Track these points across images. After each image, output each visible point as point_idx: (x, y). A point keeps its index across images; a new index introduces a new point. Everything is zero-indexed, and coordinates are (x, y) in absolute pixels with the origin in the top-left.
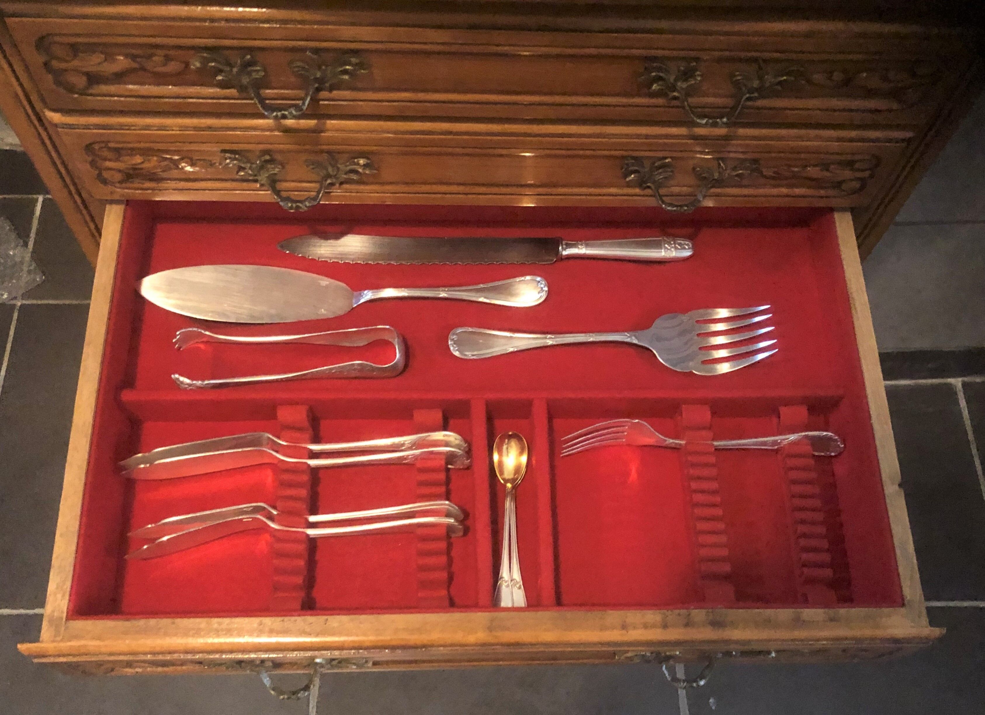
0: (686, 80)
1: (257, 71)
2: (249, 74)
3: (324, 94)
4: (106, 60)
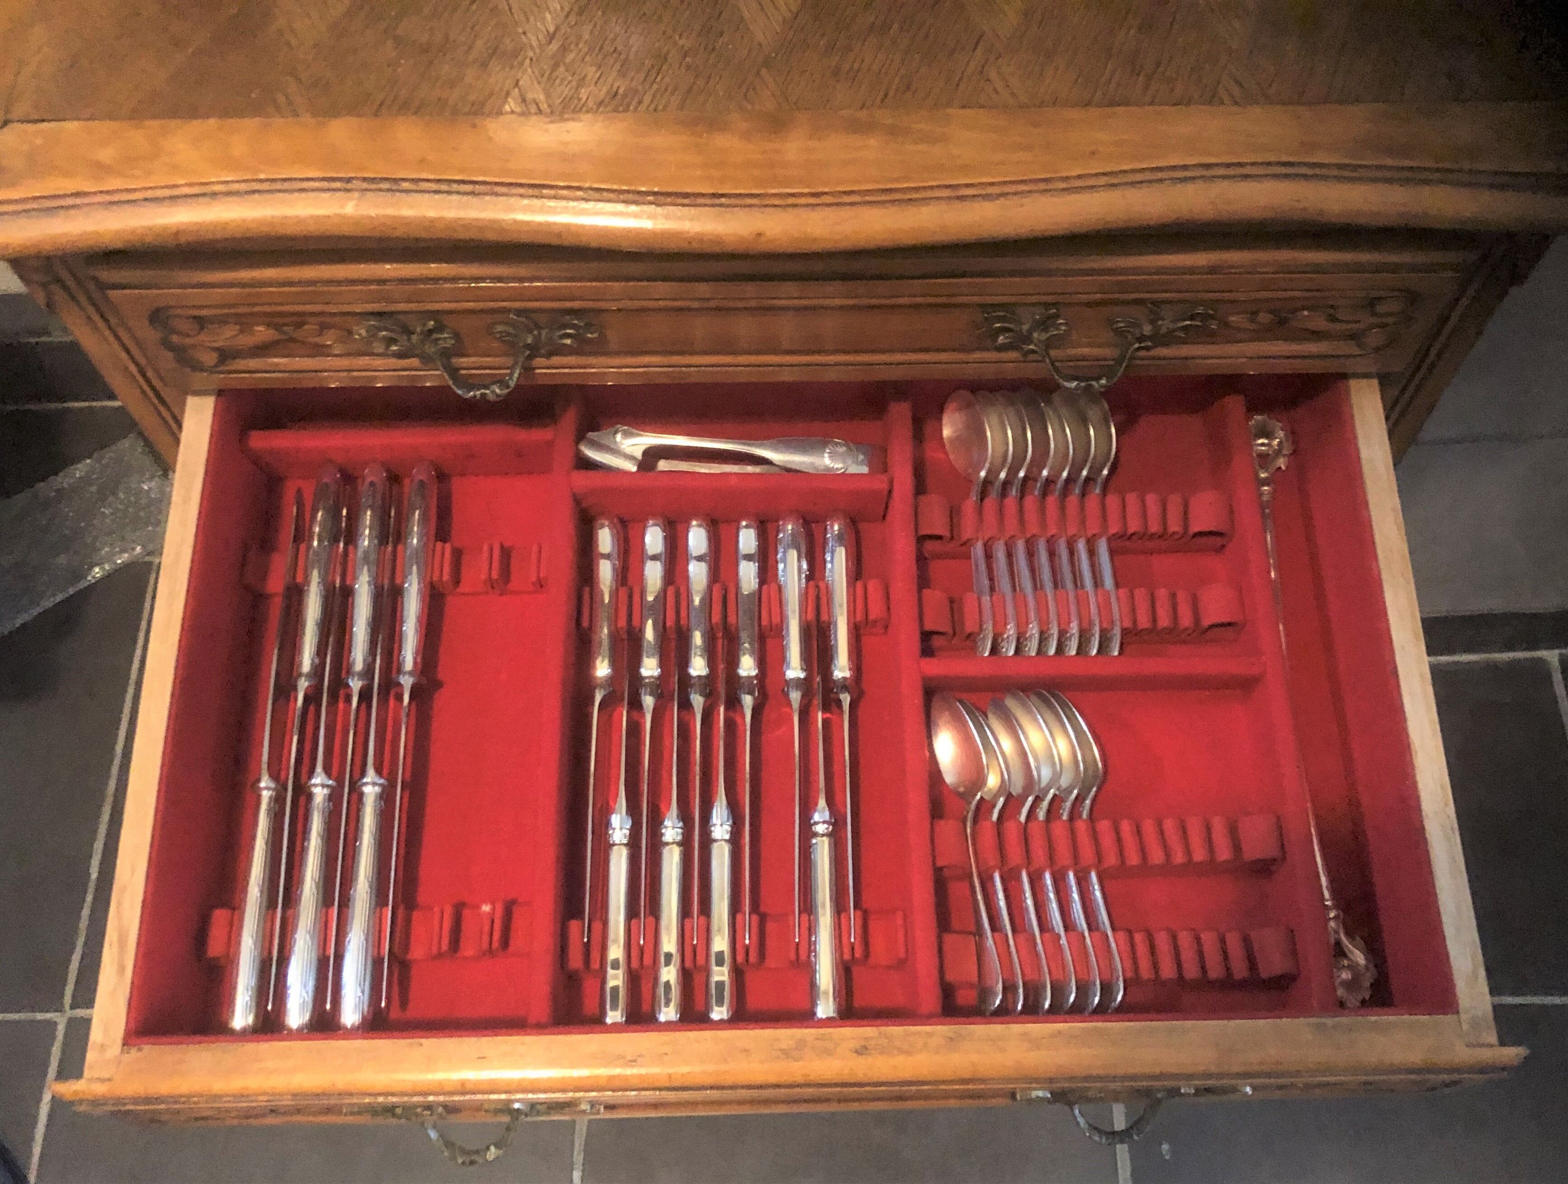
0: (1045, 330)
1: (446, 339)
2: (435, 342)
4: (242, 332)
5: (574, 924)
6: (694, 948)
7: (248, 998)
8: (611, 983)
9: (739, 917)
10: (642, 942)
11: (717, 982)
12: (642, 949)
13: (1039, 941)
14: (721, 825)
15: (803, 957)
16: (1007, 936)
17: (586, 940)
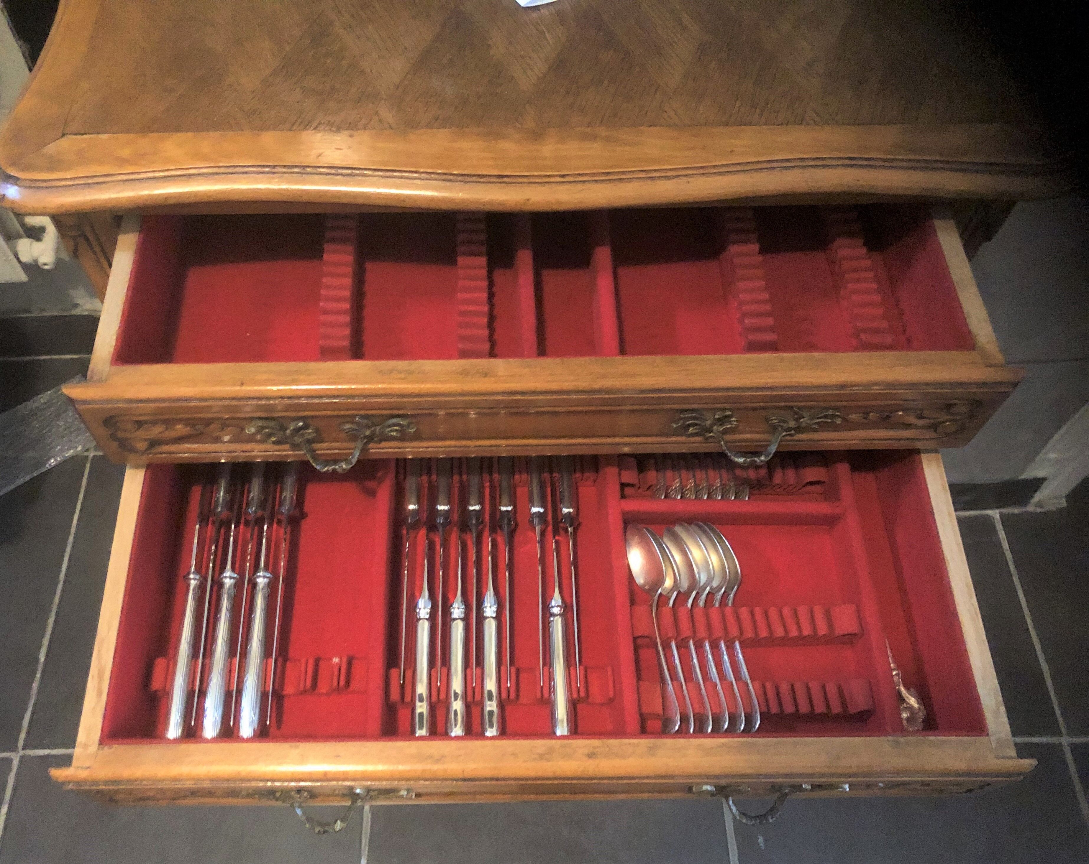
0: (722, 425)
1: (310, 433)
2: (303, 435)
3: (371, 445)
4: (167, 429)
5: (394, 672)
6: (474, 689)
7: (178, 718)
8: (418, 710)
9: (503, 668)
10: (439, 684)
11: (489, 712)
12: (439, 689)
13: (703, 687)
14: (490, 607)
15: (546, 695)
16: (681, 683)
17: (402, 682)
